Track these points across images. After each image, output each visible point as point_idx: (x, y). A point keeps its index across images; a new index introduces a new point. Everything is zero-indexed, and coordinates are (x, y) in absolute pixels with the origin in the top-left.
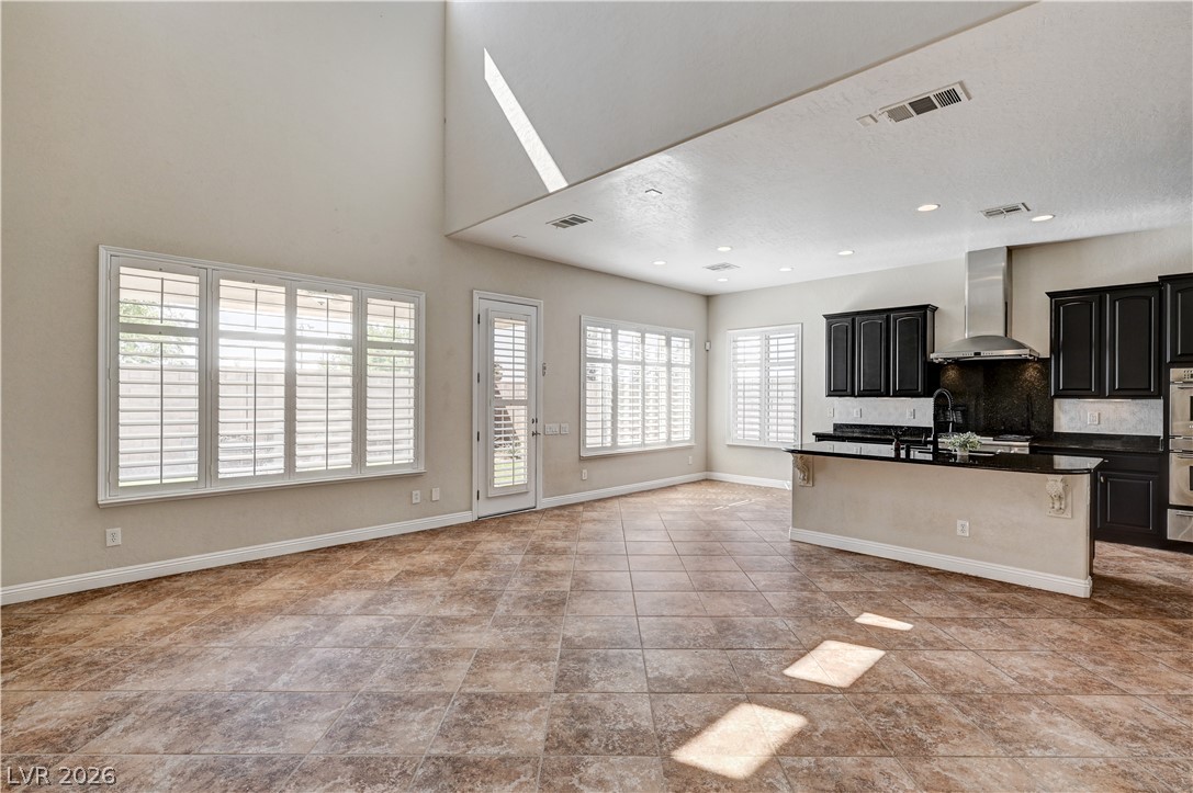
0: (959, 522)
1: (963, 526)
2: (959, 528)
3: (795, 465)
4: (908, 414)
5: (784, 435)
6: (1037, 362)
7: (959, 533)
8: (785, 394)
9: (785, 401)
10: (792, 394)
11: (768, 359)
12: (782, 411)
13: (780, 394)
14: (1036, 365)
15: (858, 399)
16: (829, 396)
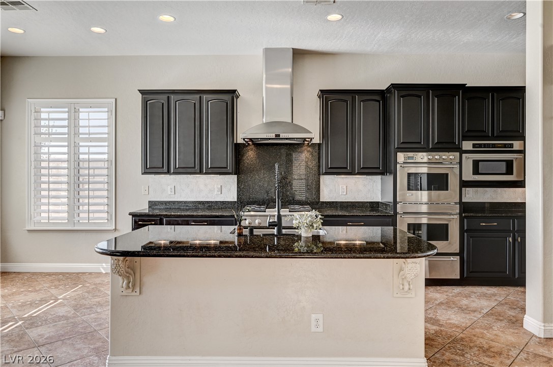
0: (314, 316)
1: (317, 320)
2: (313, 323)
3: (116, 270)
4: (216, 190)
5: (97, 215)
6: (309, 146)
7: (313, 329)
8: (97, 172)
9: (97, 179)
10: (105, 172)
11: (77, 134)
12: (94, 190)
13: (91, 171)
14: (309, 149)
15: (173, 177)
16: (144, 173)
